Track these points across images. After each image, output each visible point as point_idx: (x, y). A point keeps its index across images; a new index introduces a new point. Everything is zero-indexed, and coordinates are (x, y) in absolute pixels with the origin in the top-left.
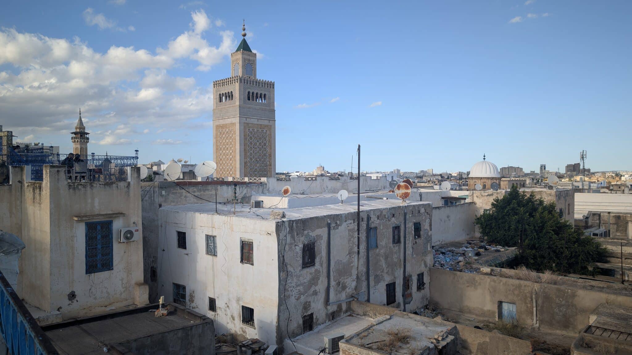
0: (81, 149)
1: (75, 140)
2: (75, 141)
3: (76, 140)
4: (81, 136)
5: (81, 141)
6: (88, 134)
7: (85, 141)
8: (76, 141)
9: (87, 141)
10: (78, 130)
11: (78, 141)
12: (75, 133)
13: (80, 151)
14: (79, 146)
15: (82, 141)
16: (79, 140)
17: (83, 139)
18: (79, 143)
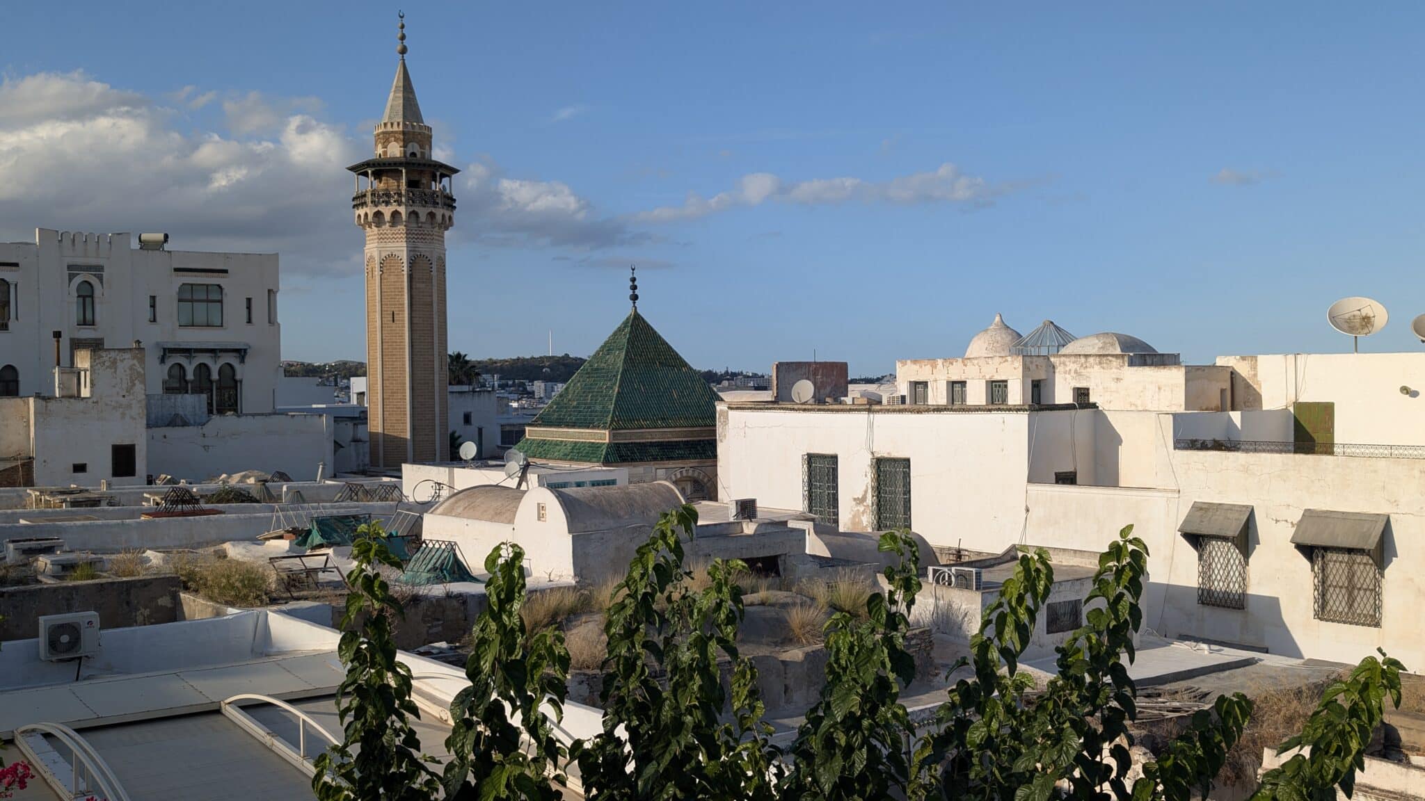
0: (412, 263)
1: (382, 208)
2: (378, 215)
3: (387, 211)
4: (412, 184)
5: (414, 214)
6: (448, 171)
7: (439, 218)
8: (387, 217)
9: (447, 213)
10: (395, 150)
11: (395, 214)
12: (380, 169)
13: (411, 277)
14: (400, 249)
15: (423, 212)
16: (402, 209)
17: (425, 203)
18: (401, 228)
